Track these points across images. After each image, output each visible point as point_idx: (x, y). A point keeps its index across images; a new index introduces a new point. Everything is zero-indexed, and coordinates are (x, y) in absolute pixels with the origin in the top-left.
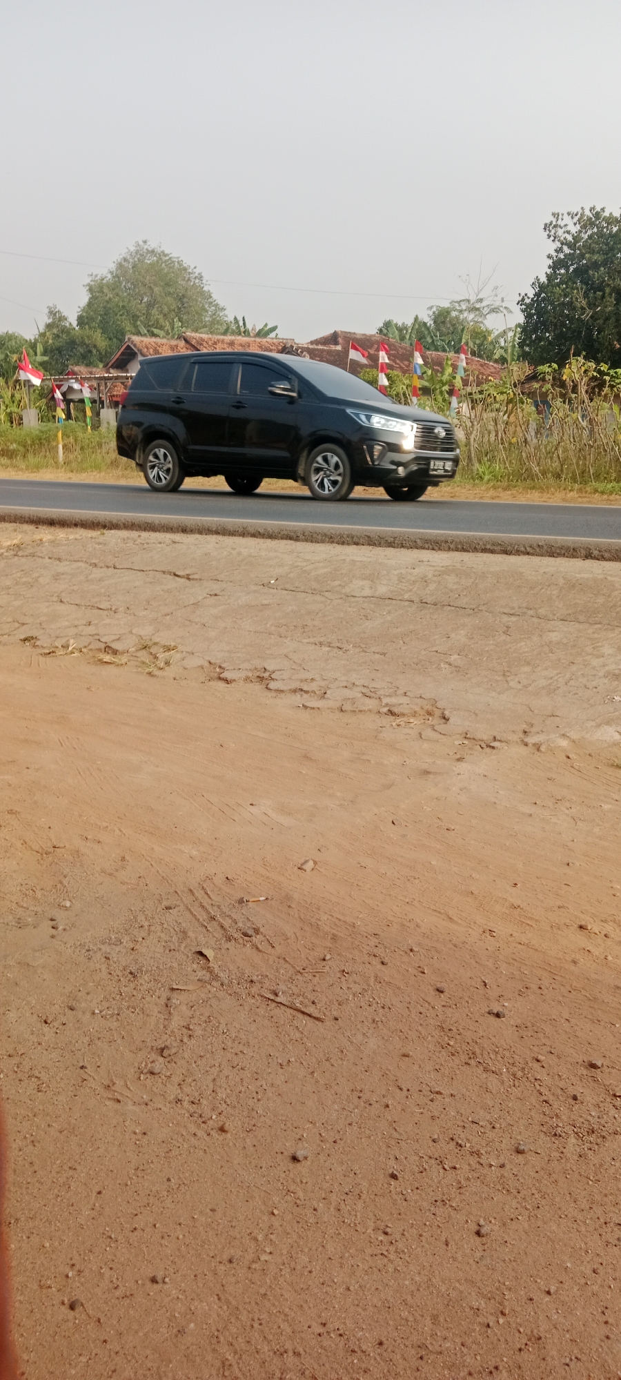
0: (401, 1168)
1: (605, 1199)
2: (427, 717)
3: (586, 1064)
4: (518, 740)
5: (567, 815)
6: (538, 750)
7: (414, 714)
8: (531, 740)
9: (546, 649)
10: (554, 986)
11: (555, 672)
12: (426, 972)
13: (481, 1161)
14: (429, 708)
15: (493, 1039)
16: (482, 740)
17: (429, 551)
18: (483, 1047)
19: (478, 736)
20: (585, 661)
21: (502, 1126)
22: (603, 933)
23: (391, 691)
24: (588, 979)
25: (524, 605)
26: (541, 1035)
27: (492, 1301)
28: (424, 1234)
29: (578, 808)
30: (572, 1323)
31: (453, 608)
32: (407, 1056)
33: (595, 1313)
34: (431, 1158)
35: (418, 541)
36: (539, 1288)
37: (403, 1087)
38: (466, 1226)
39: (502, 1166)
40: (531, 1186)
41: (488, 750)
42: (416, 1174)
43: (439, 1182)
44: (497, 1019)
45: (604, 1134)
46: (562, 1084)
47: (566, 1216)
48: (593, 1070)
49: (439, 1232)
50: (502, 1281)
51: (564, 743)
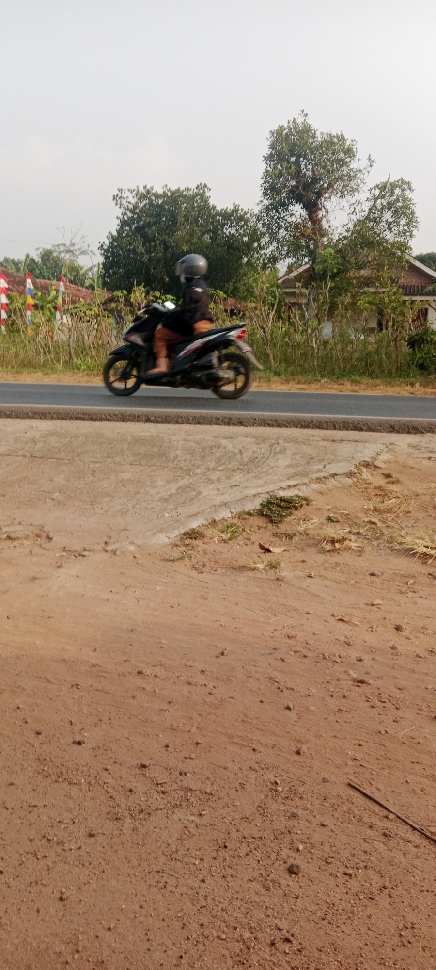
0: (6, 864)
1: (149, 856)
2: (37, 538)
3: (139, 766)
4: (101, 549)
5: (132, 597)
6: (115, 554)
7: (27, 537)
8: (110, 548)
9: (120, 484)
10: (119, 716)
11: (126, 500)
12: (28, 721)
13: (64, 848)
14: (38, 532)
15: (76, 761)
16: (76, 551)
17: (37, 420)
18: (68, 768)
19: (73, 549)
20: (145, 491)
21: (80, 820)
22: (153, 674)
23: (9, 522)
24: (142, 707)
25: (105, 455)
26: (109, 752)
27: (70, 945)
28: (22, 908)
29: (140, 591)
30: (125, 947)
31: (55, 460)
32: (11, 784)
33: (141, 935)
34: (28, 853)
35: (30, 413)
36: (103, 927)
37: (9, 807)
38: (52, 896)
39: (79, 848)
40: (99, 858)
41: (80, 558)
42: (17, 867)
43: (34, 869)
44: (80, 747)
45: (148, 812)
46: (122, 783)
47: (123, 873)
48: (143, 769)
49: (33, 904)
50: (77, 928)
51: (132, 548)
